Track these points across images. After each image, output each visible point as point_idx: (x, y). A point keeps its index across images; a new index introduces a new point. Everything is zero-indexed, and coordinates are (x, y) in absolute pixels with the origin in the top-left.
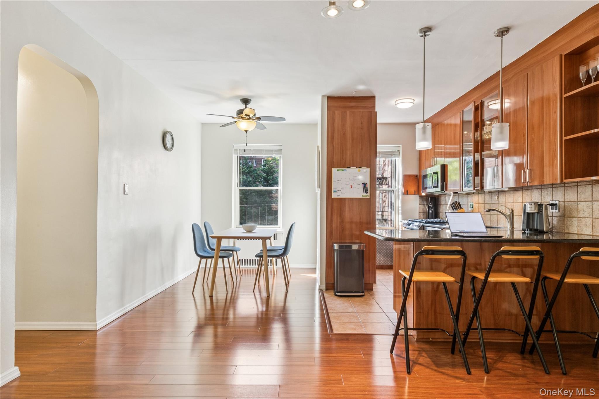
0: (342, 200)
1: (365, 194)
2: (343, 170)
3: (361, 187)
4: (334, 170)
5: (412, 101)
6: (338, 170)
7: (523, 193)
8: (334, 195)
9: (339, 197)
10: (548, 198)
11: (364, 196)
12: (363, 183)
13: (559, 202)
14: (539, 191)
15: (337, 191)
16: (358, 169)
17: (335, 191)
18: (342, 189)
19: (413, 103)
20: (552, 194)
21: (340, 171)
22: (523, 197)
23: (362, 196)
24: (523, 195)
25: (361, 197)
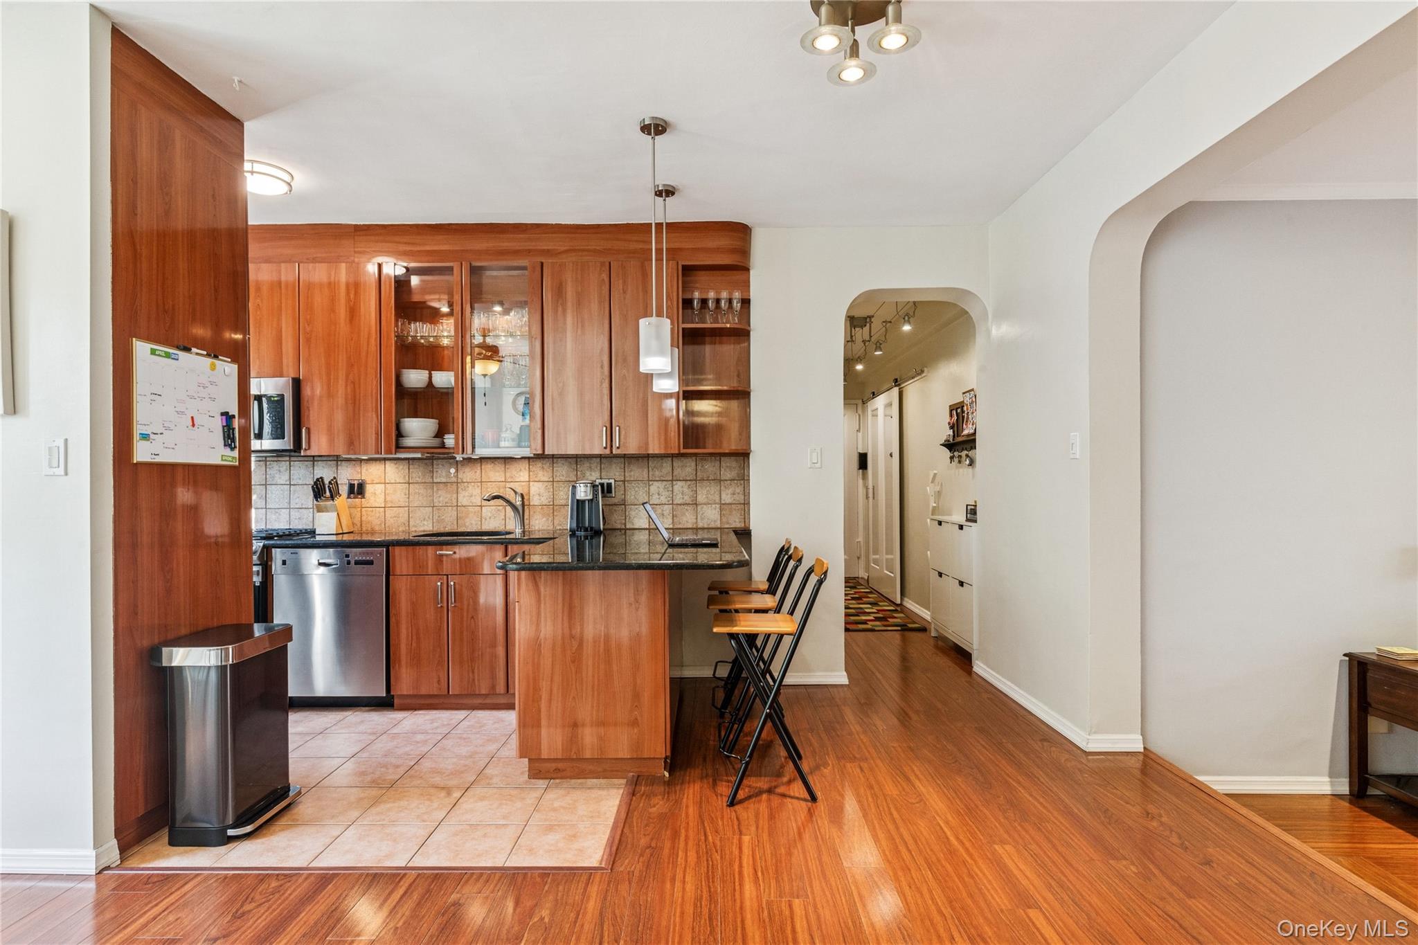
0: (166, 472)
1: (228, 452)
2: (168, 356)
3: (218, 423)
4: (141, 349)
5: (287, 178)
6: (153, 352)
7: (529, 465)
8: (142, 453)
9: (158, 459)
10: (591, 474)
11: (225, 460)
12: (222, 414)
13: (615, 481)
14: (570, 463)
15: (152, 436)
16: (209, 361)
17: (145, 437)
18: (168, 429)
19: (289, 184)
20: (599, 468)
21: (159, 355)
22: (529, 471)
23: (222, 460)
24: (529, 468)
25: (218, 461)
